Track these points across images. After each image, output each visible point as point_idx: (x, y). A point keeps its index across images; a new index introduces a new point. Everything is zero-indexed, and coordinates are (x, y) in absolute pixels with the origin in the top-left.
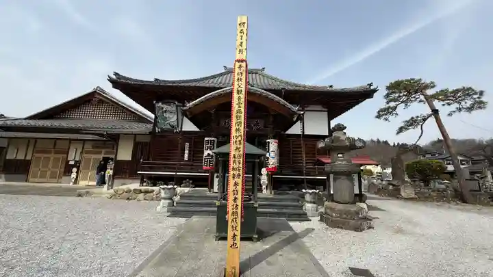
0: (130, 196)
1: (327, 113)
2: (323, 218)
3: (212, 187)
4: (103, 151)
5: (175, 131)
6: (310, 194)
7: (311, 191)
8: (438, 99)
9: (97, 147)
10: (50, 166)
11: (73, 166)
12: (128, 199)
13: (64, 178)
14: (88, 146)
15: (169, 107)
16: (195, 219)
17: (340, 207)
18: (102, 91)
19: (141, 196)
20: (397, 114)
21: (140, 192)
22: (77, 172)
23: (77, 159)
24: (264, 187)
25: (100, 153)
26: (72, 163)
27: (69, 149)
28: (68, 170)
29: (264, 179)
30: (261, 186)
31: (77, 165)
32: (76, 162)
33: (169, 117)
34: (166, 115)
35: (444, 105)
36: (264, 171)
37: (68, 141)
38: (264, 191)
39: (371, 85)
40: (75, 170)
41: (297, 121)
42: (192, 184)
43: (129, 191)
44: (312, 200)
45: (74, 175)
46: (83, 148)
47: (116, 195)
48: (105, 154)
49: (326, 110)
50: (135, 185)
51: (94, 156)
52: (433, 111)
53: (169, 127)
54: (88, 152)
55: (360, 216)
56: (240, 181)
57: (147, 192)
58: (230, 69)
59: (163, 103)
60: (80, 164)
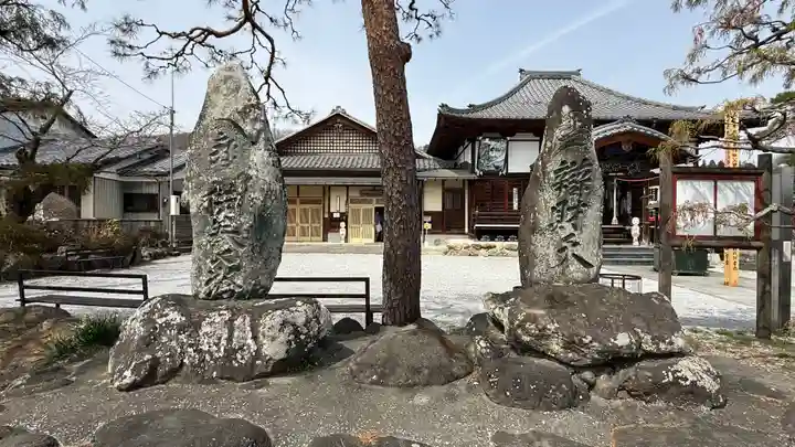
0: (470, 251)
4: (374, 199)
5: (500, 173)
9: (368, 195)
10: (298, 220)
11: (339, 220)
12: (470, 255)
13: (329, 234)
14: (354, 194)
15: (498, 144)
19: (484, 252)
21: (481, 248)
22: (346, 227)
23: (343, 210)
24: (635, 238)
25: (370, 202)
26: (336, 215)
27: (329, 198)
28: (331, 225)
29: (636, 230)
30: (632, 238)
31: (344, 217)
32: (342, 214)
33: (495, 156)
34: (493, 154)
36: (635, 221)
37: (327, 188)
38: (636, 243)
40: (343, 224)
43: (465, 248)
45: (342, 231)
46: (348, 195)
48: (377, 203)
51: (363, 206)
53: (493, 168)
54: (354, 201)
58: (530, 72)
59: (491, 139)
60: (347, 217)
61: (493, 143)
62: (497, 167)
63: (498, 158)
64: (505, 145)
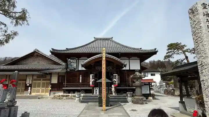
0: (60, 97)
1: (139, 60)
2: (133, 102)
3: (93, 93)
4: (42, 79)
5: (76, 70)
6: (129, 94)
7: (130, 93)
8: (188, 52)
9: (39, 78)
11: (28, 87)
12: (60, 99)
13: (25, 92)
14: (35, 77)
15: (73, 61)
16: (90, 103)
17: (137, 97)
18: (38, 51)
19: (65, 98)
20: (173, 57)
21: (64, 96)
22: (31, 89)
23: (30, 83)
24: (113, 92)
26: (28, 85)
27: (26, 79)
28: (26, 88)
29: (113, 89)
30: (112, 92)
31: (31, 86)
33: (73, 65)
34: (72, 64)
35: (191, 54)
36: (113, 86)
37: (26, 76)
38: (113, 94)
39: (155, 49)
40: (30, 88)
41: (124, 67)
42: (85, 92)
43: (59, 96)
44: (130, 96)
45: (29, 90)
46: (33, 78)
47: (54, 98)
49: (139, 59)
50: (61, 93)
52: (186, 57)
53: (73, 69)
54: (35, 80)
55: (143, 100)
56: (105, 90)
57: (67, 96)
58: (96, 38)
59: (71, 59)
60: (32, 85)
61: (72, 60)
62: (74, 68)
63: (75, 65)
64: (76, 61)
